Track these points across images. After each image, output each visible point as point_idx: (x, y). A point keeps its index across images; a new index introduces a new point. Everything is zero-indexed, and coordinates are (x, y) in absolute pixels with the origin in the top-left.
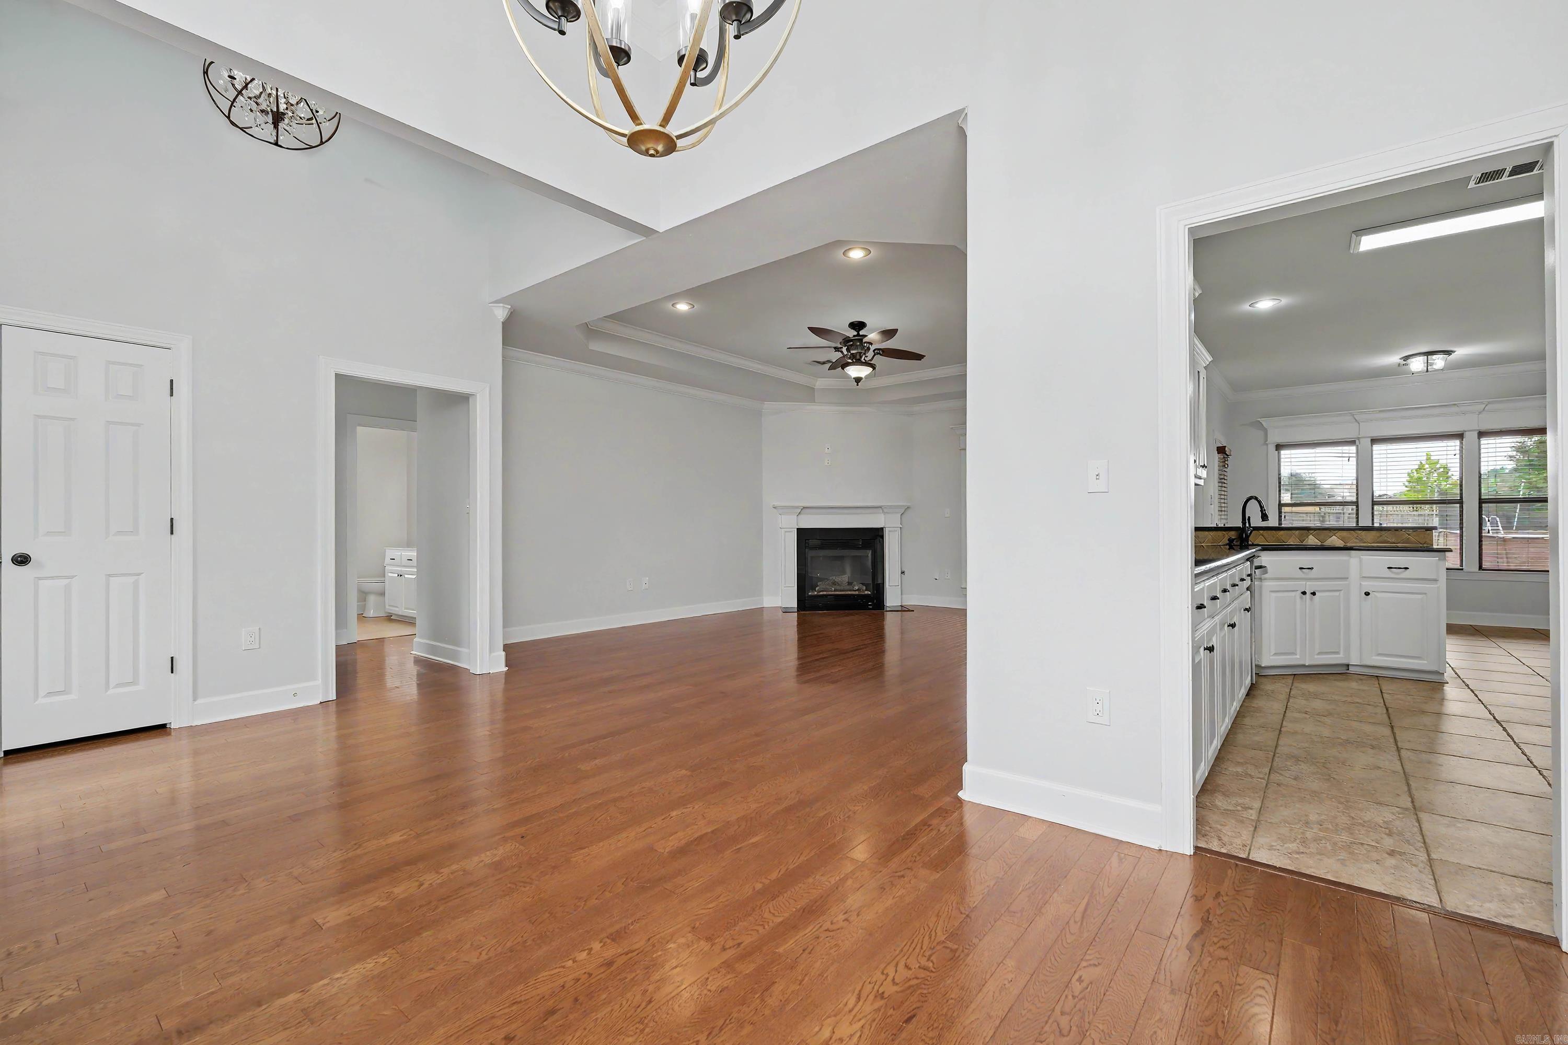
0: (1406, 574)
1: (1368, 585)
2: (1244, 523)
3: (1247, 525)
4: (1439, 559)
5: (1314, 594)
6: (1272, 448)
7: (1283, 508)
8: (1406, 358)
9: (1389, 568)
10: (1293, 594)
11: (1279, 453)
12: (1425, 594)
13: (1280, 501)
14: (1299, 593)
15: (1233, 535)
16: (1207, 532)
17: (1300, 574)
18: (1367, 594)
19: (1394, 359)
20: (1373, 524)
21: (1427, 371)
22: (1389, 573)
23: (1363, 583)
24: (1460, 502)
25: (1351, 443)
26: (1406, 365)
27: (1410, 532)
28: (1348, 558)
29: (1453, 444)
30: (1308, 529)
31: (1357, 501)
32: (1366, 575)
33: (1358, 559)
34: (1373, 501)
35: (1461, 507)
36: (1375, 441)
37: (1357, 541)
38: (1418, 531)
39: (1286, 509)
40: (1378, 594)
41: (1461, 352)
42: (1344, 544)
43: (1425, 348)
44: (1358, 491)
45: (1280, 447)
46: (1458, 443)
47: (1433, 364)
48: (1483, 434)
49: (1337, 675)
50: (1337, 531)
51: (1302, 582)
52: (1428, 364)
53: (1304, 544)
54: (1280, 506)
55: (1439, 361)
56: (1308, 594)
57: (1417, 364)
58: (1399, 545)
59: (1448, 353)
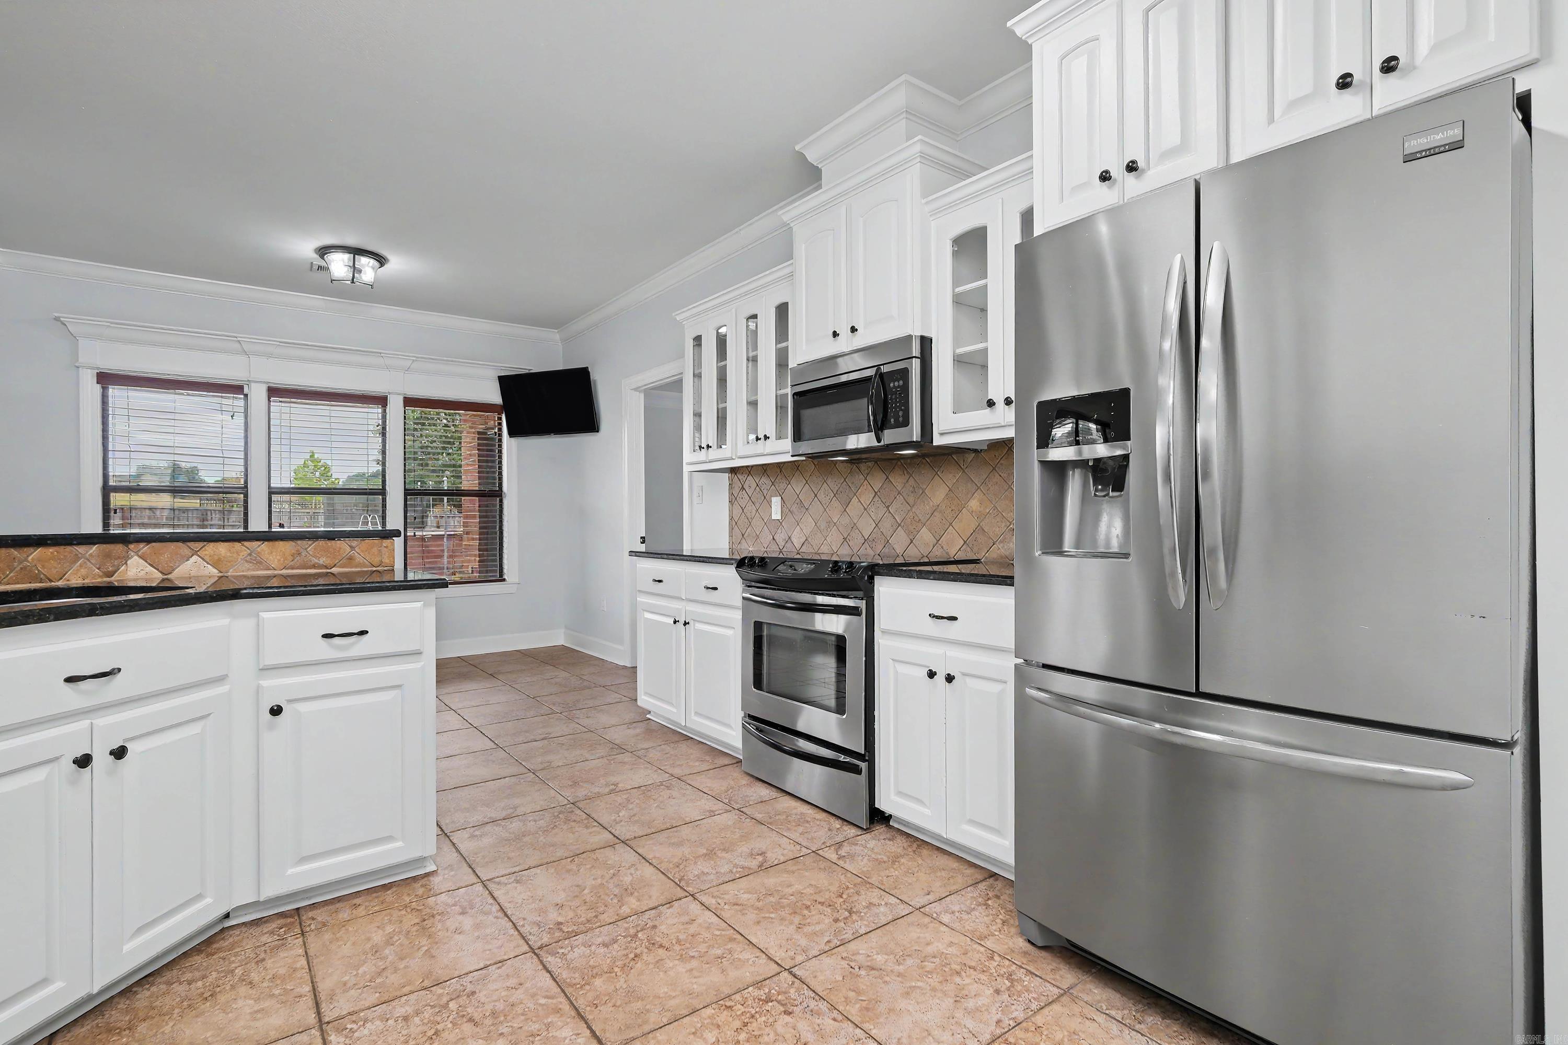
0: (360, 647)
1: (277, 687)
4: (424, 605)
5: (119, 753)
6: (90, 377)
7: (112, 494)
8: (323, 251)
9: (326, 636)
10: (47, 771)
11: (105, 390)
12: (399, 687)
13: (106, 477)
14: (67, 765)
17: (71, 697)
18: (276, 711)
19: (303, 249)
20: (275, 528)
21: (353, 282)
22: (327, 650)
23: (264, 683)
24: (383, 492)
25: (237, 389)
26: (323, 263)
27: (355, 542)
28: (226, 621)
29: (375, 410)
30: (125, 540)
31: (246, 487)
32: (269, 661)
33: (251, 622)
34: (269, 487)
35: (384, 500)
36: (274, 392)
37: (247, 565)
38: (368, 541)
39: (118, 499)
40: (302, 707)
41: (397, 264)
42: (221, 574)
43: (352, 241)
44: (246, 470)
45: (105, 379)
46: (380, 410)
47: (360, 271)
48: (409, 402)
49: (197, 959)
50: (201, 544)
51: (85, 724)
52: (355, 269)
53: (115, 580)
54: (107, 490)
55: (368, 269)
56: (101, 759)
57: (339, 264)
58: (334, 570)
59: (381, 260)
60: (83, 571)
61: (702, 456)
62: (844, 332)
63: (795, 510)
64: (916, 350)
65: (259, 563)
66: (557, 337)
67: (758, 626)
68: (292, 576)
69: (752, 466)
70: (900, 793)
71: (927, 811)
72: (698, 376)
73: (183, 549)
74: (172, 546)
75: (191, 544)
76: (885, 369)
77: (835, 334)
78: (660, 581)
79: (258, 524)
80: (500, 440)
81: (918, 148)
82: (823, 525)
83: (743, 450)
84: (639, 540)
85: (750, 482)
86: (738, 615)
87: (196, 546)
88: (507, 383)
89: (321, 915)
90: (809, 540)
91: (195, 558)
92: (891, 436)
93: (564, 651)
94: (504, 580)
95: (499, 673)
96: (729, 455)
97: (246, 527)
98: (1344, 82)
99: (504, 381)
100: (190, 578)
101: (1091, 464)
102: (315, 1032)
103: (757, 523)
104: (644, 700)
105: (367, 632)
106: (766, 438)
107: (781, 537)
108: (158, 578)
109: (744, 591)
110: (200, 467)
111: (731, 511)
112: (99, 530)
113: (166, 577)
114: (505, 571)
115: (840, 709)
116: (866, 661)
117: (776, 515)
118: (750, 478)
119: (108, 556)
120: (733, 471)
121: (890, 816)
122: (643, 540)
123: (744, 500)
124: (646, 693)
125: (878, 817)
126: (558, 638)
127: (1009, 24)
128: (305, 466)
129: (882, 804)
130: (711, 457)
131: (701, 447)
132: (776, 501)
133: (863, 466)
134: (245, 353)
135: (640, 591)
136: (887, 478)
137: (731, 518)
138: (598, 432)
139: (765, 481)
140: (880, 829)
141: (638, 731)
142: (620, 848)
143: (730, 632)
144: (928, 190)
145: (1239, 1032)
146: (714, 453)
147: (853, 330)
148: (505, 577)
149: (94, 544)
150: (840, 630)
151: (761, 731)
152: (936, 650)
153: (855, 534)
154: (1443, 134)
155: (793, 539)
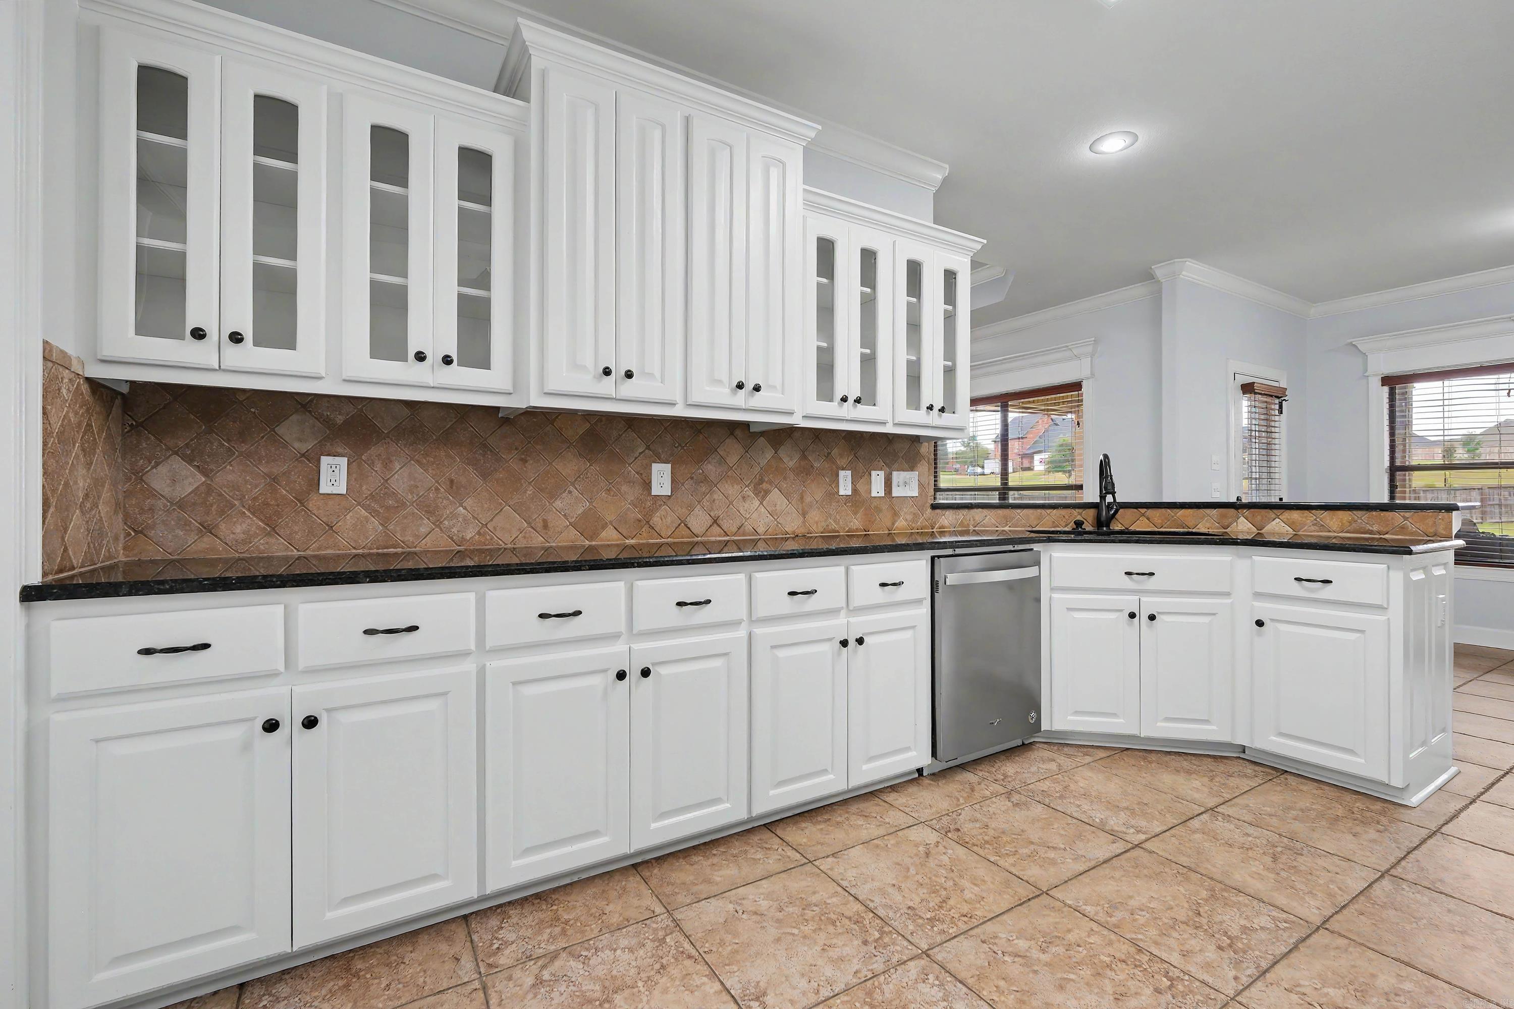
0: (1316, 591)
1: (1264, 609)
5: (1152, 618)
6: (1375, 383)
9: (1298, 580)
10: (1113, 616)
12: (1362, 632)
14: (1124, 614)
17: (1124, 582)
22: (1297, 590)
27: (1408, 514)
28: (1229, 559)
38: (1422, 514)
42: (1295, 533)
50: (1281, 511)
51: (1133, 597)
56: (1142, 617)
58: (1386, 536)
60: (1208, 525)
65: (1322, 527)
68: (1349, 538)
73: (1271, 514)
74: (1263, 512)
75: (1275, 511)
87: (1278, 512)
91: (1278, 520)
100: (1274, 533)
105: (1331, 582)
108: (1254, 532)
113: (1260, 531)
119: (1224, 516)
149: (1215, 509)
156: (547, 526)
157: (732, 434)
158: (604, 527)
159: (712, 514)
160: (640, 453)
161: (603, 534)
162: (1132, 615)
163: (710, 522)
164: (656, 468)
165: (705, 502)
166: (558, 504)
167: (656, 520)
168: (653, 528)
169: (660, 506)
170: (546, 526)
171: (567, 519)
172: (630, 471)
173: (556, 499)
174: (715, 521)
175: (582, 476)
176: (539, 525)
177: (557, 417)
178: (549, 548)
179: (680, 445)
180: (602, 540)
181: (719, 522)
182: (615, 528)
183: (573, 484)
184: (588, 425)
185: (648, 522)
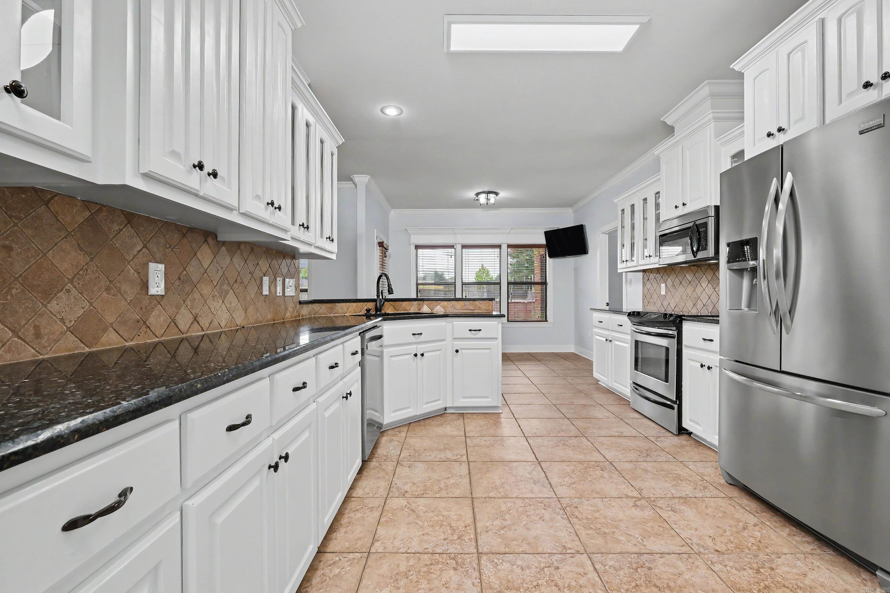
0: (480, 335)
1: (458, 345)
2: (378, 296)
3: (381, 297)
4: (497, 323)
5: (422, 355)
6: (413, 247)
8: (477, 194)
9: (470, 330)
10: (408, 356)
11: (417, 251)
12: (490, 349)
13: (417, 281)
14: (413, 355)
15: (371, 305)
16: (349, 304)
17: (413, 339)
18: (457, 351)
19: (471, 194)
20: (462, 297)
21: (487, 204)
22: (470, 334)
23: (454, 343)
24: (499, 284)
25: (452, 247)
26: (478, 198)
27: (481, 302)
28: (445, 324)
29: (497, 251)
30: (423, 300)
31: (455, 283)
32: (455, 336)
33: (451, 324)
34: (462, 282)
35: (500, 287)
36: (464, 247)
37: (452, 309)
38: (485, 302)
39: (420, 287)
40: (464, 351)
41: (503, 194)
42: (445, 311)
43: (486, 189)
44: (455, 276)
45: (417, 247)
46: (499, 251)
47: (489, 200)
48: (509, 246)
49: (439, 417)
50: (440, 302)
51: (415, 346)
52: (488, 199)
53: (421, 312)
54: (417, 285)
55: (492, 198)
56: (419, 355)
57: (482, 198)
58: (475, 311)
59: (496, 194)
60: (414, 309)
61: (624, 265)
62: (681, 206)
63: (672, 290)
64: (712, 213)
65: (455, 308)
66: (571, 211)
67: (637, 342)
69: (652, 269)
70: (691, 420)
71: (701, 429)
72: (623, 227)
73: (436, 303)
74: (434, 302)
75: (438, 302)
76: (698, 223)
77: (676, 207)
78: (602, 322)
79: (458, 296)
80: (546, 260)
81: (711, 116)
82: (684, 297)
83: (641, 262)
84: (605, 304)
85: (652, 276)
86: (629, 337)
88: (548, 234)
89: (469, 416)
90: (678, 305)
91: (439, 306)
92: (701, 255)
93: (574, 354)
94: (547, 321)
95: (542, 360)
96: (635, 265)
97: (455, 297)
98: (867, 85)
99: (546, 233)
100: (438, 311)
101: (749, 270)
102: (464, 437)
103: (655, 296)
104: (596, 375)
106: (650, 256)
107: (665, 303)
109: (631, 326)
110: (445, 273)
111: (643, 291)
112: (415, 297)
113: (431, 310)
114: (548, 317)
115: (667, 381)
116: (677, 359)
117: (663, 293)
118: (651, 275)
119: (418, 304)
120: (644, 271)
121: (692, 433)
122: (608, 304)
123: (648, 285)
124: (597, 372)
125: (682, 431)
126: (571, 349)
127: (731, 66)
128: (480, 270)
129: (684, 425)
130: (628, 266)
131: (623, 261)
132: (663, 285)
133: (703, 268)
134: (455, 234)
135: (594, 326)
136: (714, 274)
137: (644, 294)
138: (587, 253)
139: (659, 276)
140: (684, 437)
141: (593, 387)
142: (566, 420)
143: (626, 345)
144: (719, 133)
145: (808, 528)
146: (629, 264)
147: (684, 204)
148: (548, 320)
149: (415, 301)
150: (666, 345)
151: (637, 389)
152: (704, 355)
153: (699, 302)
154: (875, 121)
155: (671, 304)
156: (40, 334)
157: (206, 241)
158: (105, 330)
159: (193, 312)
160: (139, 252)
161: (104, 339)
162: (416, 355)
163: (192, 320)
164: (152, 266)
165: (188, 302)
166: (54, 306)
167: (152, 320)
168: (149, 328)
169: (156, 306)
170: (38, 335)
171: (64, 323)
172: (129, 269)
173: (52, 298)
174: (195, 319)
175: (81, 273)
176: (30, 333)
177: (52, 198)
178: (42, 361)
179: (170, 246)
180: (103, 345)
181: (199, 319)
182: (115, 330)
183: (71, 281)
184: (87, 214)
185: (145, 323)
